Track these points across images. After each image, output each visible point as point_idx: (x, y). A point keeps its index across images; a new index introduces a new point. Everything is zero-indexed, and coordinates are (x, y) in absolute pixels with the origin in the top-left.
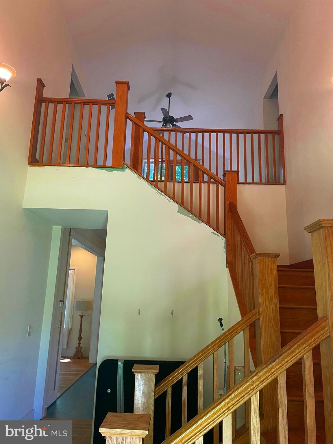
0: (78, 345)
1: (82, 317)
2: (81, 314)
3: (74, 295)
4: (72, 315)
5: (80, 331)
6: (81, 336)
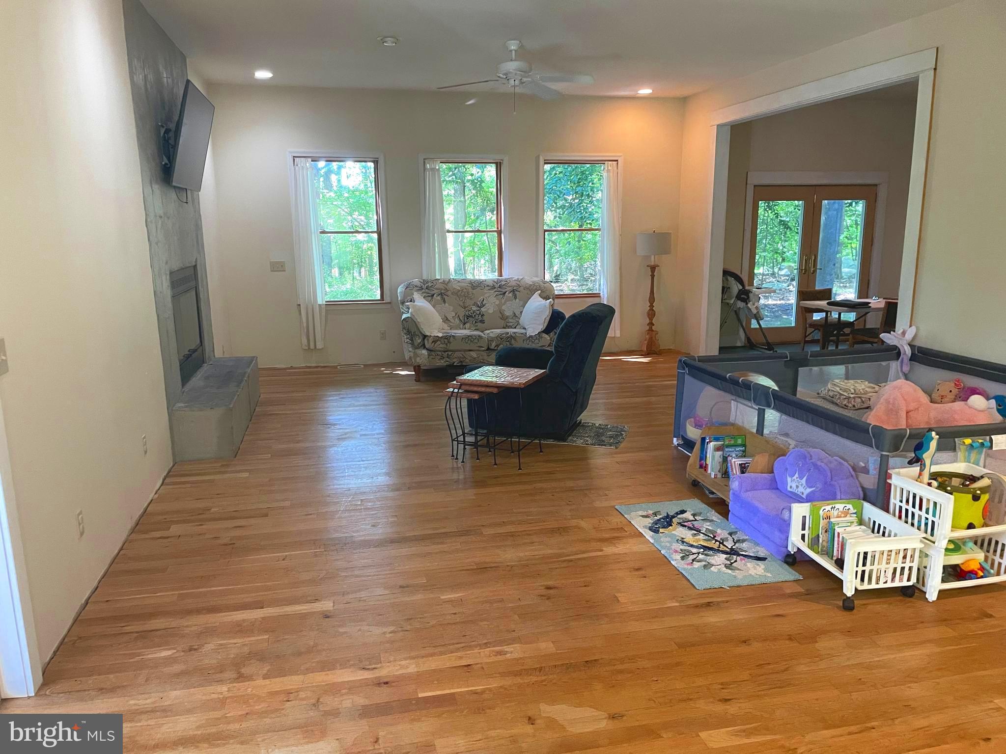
0: (648, 328)
1: (653, 269)
2: (652, 263)
3: (620, 219)
4: (619, 266)
5: (652, 299)
6: (653, 310)
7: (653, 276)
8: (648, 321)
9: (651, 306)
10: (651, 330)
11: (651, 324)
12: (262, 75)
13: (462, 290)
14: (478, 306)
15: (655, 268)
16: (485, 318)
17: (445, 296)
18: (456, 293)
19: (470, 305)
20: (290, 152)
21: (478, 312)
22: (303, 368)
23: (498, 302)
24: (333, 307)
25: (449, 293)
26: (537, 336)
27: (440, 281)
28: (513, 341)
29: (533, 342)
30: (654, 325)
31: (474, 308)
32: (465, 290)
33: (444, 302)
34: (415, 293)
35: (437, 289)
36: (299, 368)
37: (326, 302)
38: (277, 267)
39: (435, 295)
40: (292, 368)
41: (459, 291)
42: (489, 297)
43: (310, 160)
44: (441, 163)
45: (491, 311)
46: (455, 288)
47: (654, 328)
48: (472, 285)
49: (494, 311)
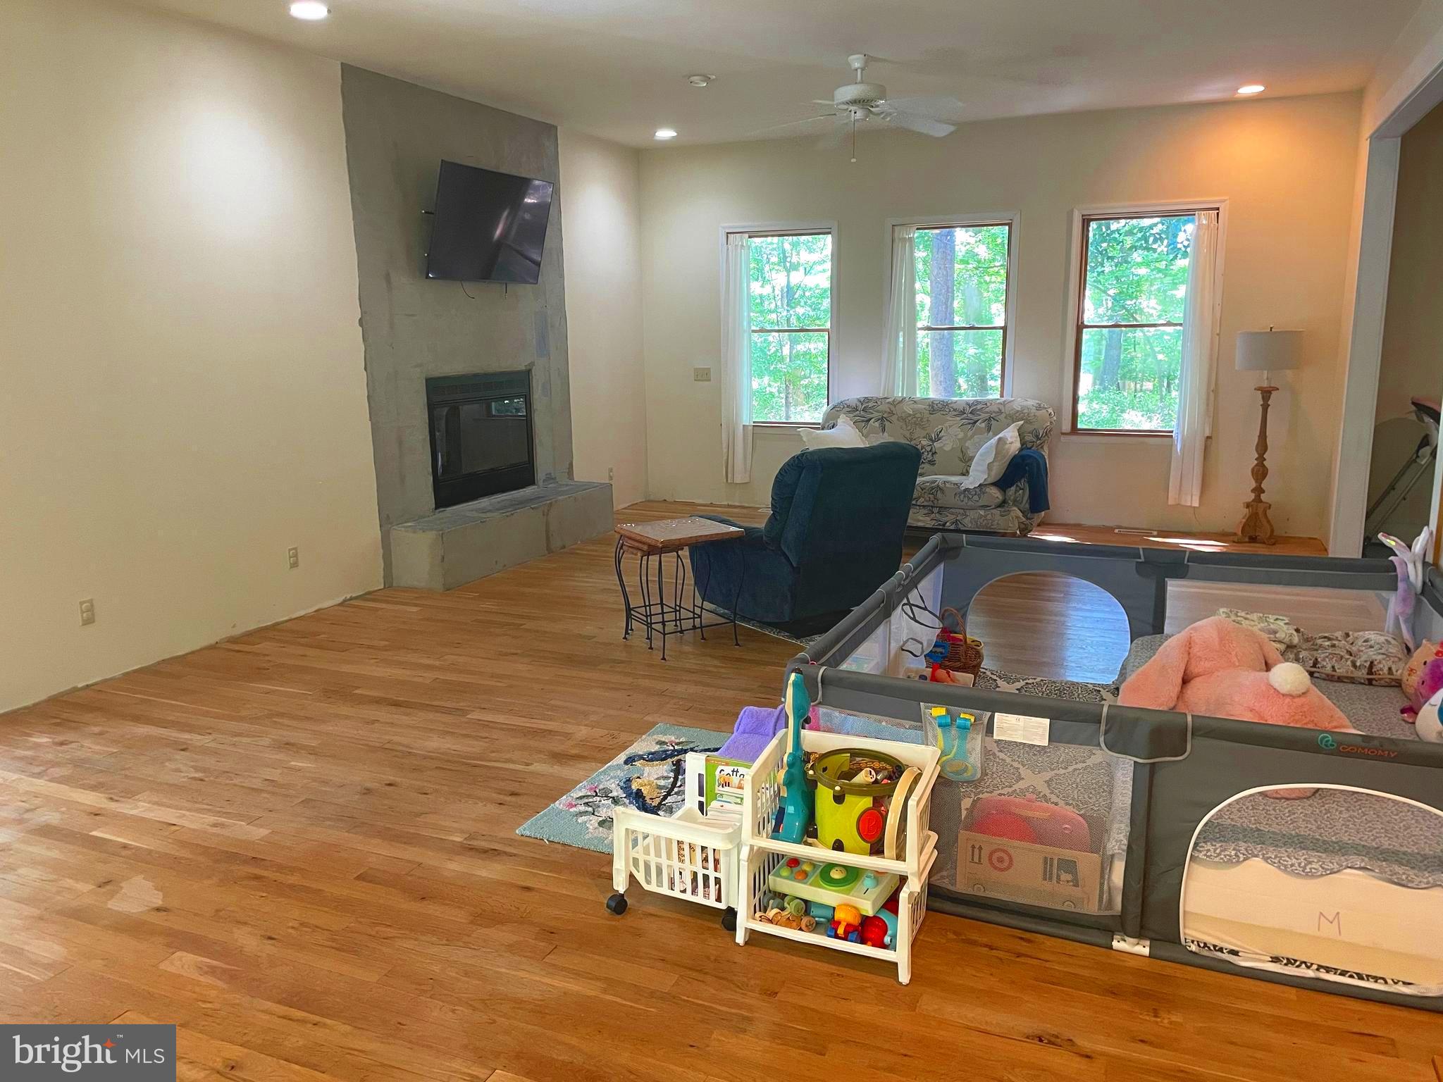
0: (1253, 496)
1: (1266, 393)
2: (1265, 384)
3: (1218, 309)
4: (1213, 387)
5: (1262, 446)
6: (1264, 466)
7: (1265, 407)
8: (1253, 484)
9: (1261, 459)
10: (1258, 499)
11: (1259, 490)
12: (665, 134)
13: (914, 415)
14: (931, 440)
15: (1270, 392)
16: (936, 457)
17: (887, 423)
18: (904, 419)
19: (919, 437)
20: (724, 228)
21: (928, 448)
22: (725, 506)
23: (961, 435)
24: (760, 429)
25: (894, 418)
26: (978, 490)
27: (888, 401)
28: (939, 495)
29: (969, 498)
30: (1264, 492)
31: (924, 442)
32: (918, 415)
33: (884, 430)
34: (843, 416)
35: (878, 411)
36: (720, 506)
37: (754, 422)
38: (703, 375)
39: (873, 420)
40: (712, 505)
41: (910, 415)
42: (950, 427)
43: (747, 235)
44: (918, 229)
45: (947, 448)
46: (905, 412)
47: (1263, 497)
48: (933, 407)
49: (953, 448)
